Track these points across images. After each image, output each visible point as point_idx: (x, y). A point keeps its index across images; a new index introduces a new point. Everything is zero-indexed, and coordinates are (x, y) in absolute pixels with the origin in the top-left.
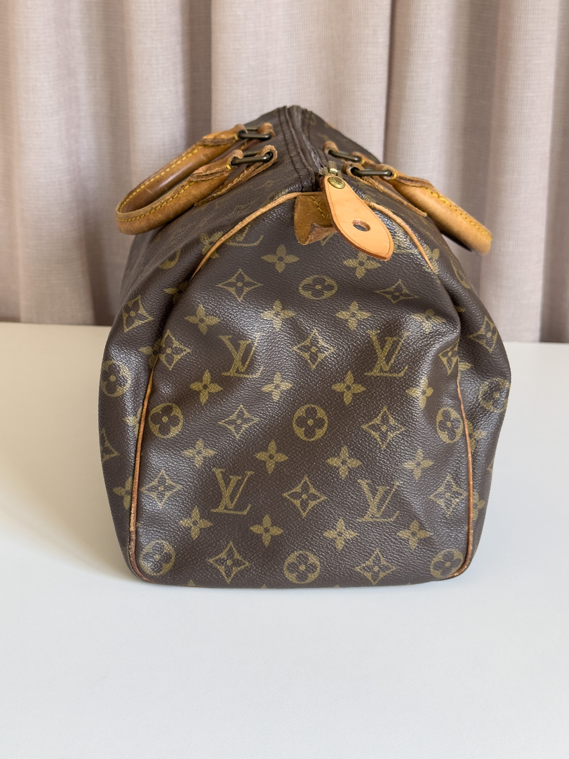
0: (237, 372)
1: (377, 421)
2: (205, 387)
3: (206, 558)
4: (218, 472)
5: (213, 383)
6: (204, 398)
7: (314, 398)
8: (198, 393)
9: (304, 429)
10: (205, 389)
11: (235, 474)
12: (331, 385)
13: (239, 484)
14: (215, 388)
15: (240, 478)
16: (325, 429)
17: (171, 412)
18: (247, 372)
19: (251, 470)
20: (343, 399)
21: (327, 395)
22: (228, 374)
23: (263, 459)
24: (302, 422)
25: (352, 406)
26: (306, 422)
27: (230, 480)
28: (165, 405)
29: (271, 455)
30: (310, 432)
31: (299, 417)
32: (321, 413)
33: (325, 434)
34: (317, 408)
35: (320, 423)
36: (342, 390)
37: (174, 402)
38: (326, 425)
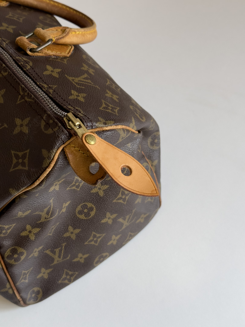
0: (45, 219)
1: (120, 195)
2: (30, 232)
3: (56, 282)
4: (48, 252)
5: (34, 228)
6: (32, 237)
7: (83, 200)
8: (28, 236)
9: (83, 215)
10: (31, 233)
11: (56, 248)
12: (90, 191)
13: (60, 251)
14: (36, 230)
15: (60, 248)
16: (95, 211)
17: (17, 251)
18: (51, 217)
19: (64, 242)
20: (99, 195)
21: (89, 196)
22: (41, 221)
23: (68, 236)
24: (81, 212)
25: (105, 195)
26: (84, 211)
27: (55, 251)
28: (10, 249)
29: (71, 232)
30: (87, 215)
31: (79, 211)
32: (89, 205)
33: (96, 212)
34: (86, 203)
35: (91, 209)
36: (97, 191)
37: (16, 245)
38: (94, 208)
